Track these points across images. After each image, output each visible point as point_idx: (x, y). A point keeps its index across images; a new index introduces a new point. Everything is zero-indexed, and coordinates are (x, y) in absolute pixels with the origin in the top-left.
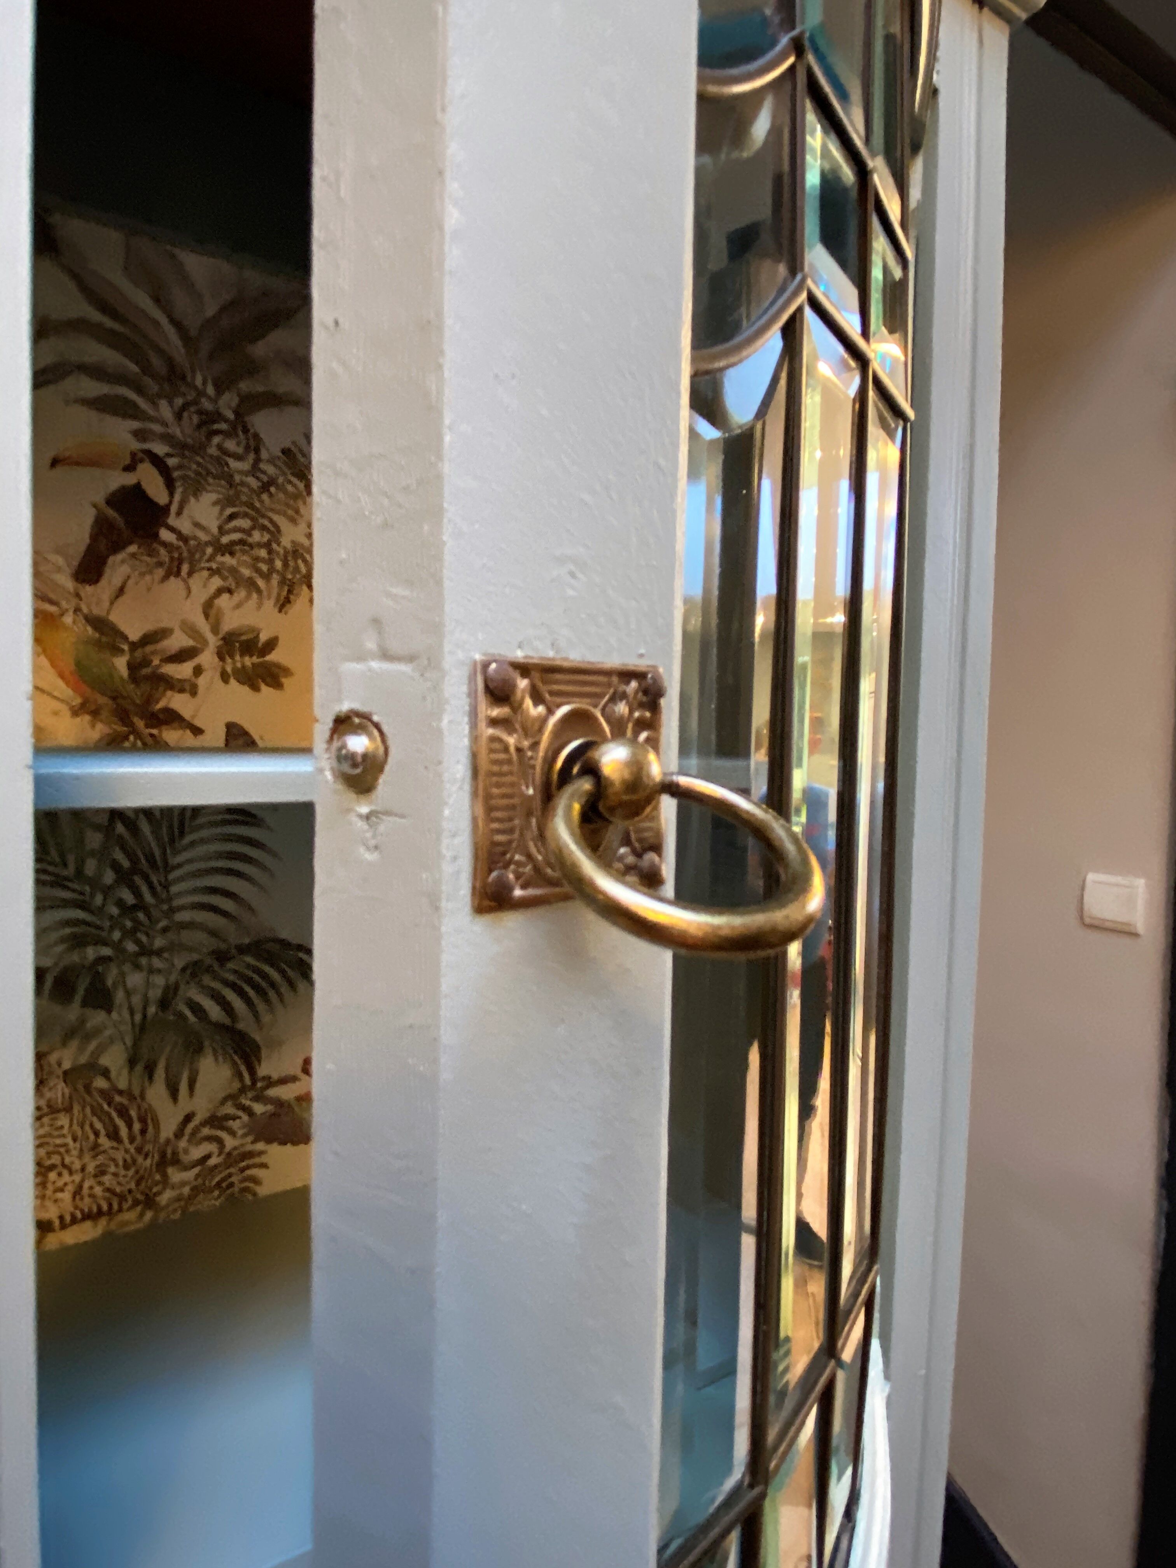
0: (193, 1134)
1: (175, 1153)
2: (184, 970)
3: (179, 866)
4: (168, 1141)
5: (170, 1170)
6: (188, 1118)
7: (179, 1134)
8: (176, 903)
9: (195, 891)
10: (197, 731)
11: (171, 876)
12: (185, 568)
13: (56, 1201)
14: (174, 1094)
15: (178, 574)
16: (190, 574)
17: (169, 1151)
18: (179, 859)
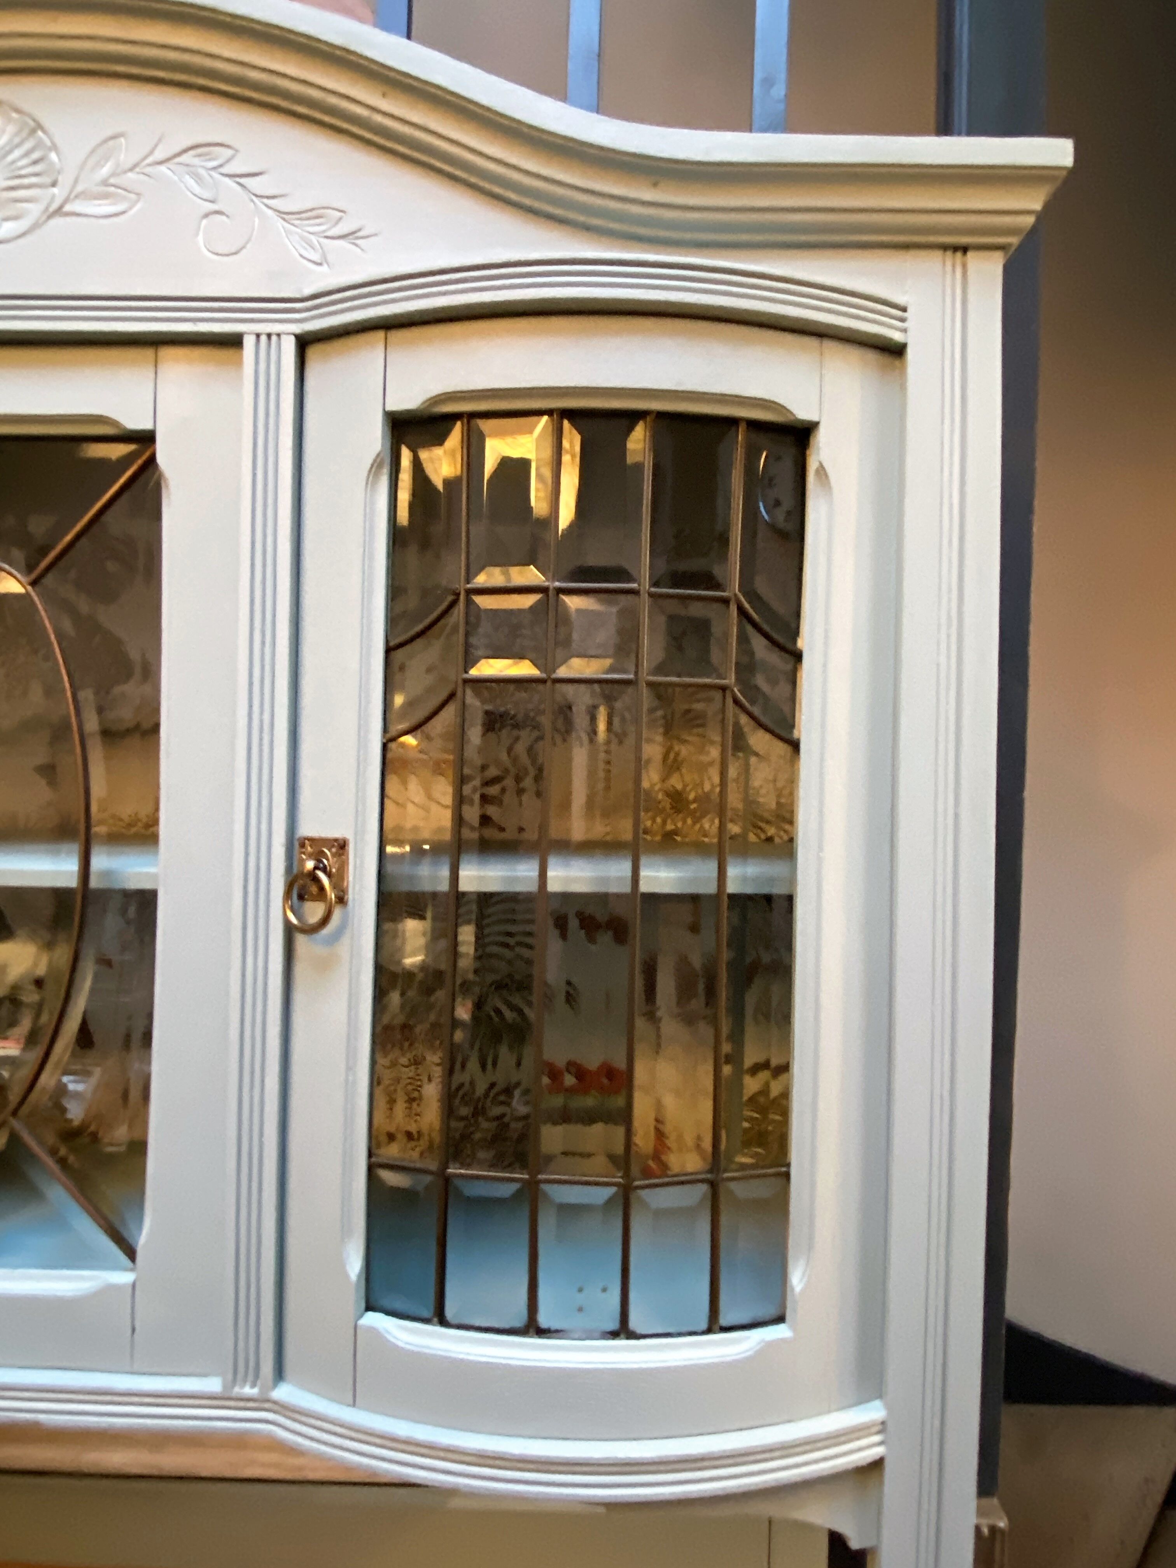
0: (494, 1098)
1: (483, 1107)
2: (491, 985)
3: (489, 916)
4: (479, 1099)
5: (480, 1119)
6: (493, 1085)
7: (486, 1095)
8: (487, 940)
9: (499, 933)
10: (502, 829)
11: (486, 921)
12: (497, 726)
13: (416, 1121)
14: (483, 1067)
15: (493, 730)
16: (500, 730)
17: (480, 1106)
18: (491, 910)
